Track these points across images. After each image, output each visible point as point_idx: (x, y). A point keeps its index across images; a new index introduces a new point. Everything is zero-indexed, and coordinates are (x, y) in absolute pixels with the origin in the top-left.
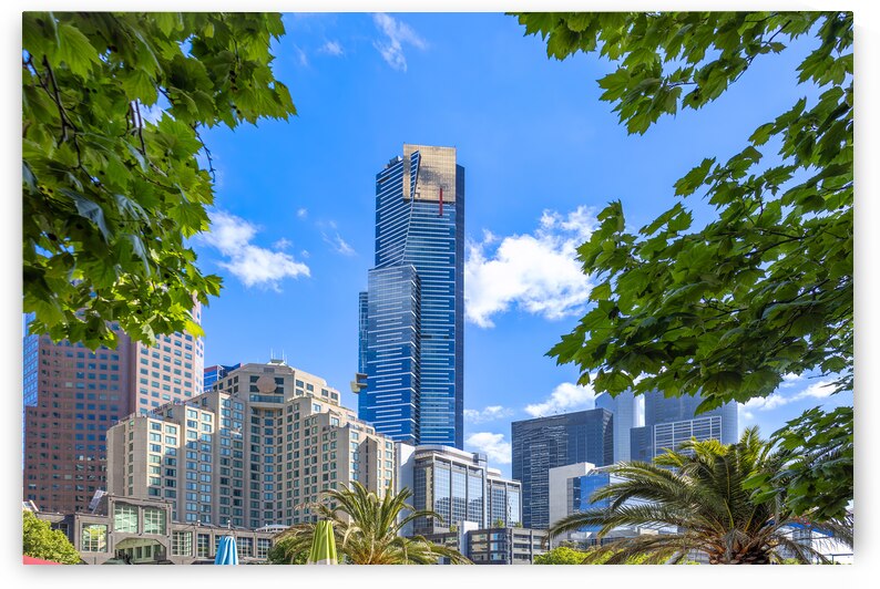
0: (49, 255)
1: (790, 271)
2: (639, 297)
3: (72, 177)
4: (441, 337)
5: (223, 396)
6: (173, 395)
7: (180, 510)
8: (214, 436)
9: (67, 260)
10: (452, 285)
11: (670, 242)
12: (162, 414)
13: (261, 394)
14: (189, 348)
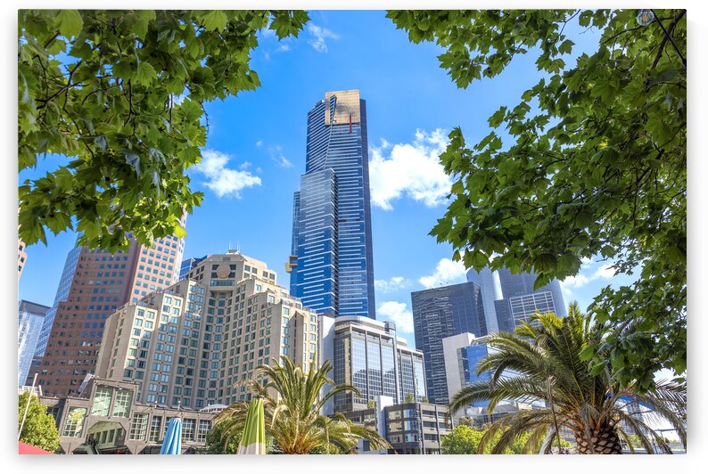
0: (103, 190)
1: (564, 181)
2: (482, 193)
3: (128, 141)
4: (354, 220)
5: (192, 283)
6: (157, 285)
7: (144, 391)
8: (180, 319)
9: (112, 192)
10: (360, 180)
11: (493, 156)
12: (147, 302)
13: (218, 279)
14: (174, 246)
